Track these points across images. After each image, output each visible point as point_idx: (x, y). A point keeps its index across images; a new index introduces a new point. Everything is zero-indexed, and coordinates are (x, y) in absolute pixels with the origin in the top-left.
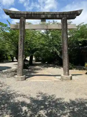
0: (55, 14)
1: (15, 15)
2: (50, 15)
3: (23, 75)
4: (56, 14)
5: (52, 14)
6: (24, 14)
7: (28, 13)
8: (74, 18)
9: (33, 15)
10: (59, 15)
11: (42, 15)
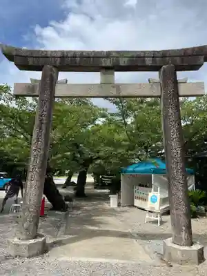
0: (139, 57)
1: (30, 59)
2: (126, 59)
3: (35, 237)
4: (144, 57)
5: (133, 57)
6: (54, 57)
7: (65, 54)
8: (195, 67)
9: (78, 59)
10: (153, 57)
11: (103, 58)
